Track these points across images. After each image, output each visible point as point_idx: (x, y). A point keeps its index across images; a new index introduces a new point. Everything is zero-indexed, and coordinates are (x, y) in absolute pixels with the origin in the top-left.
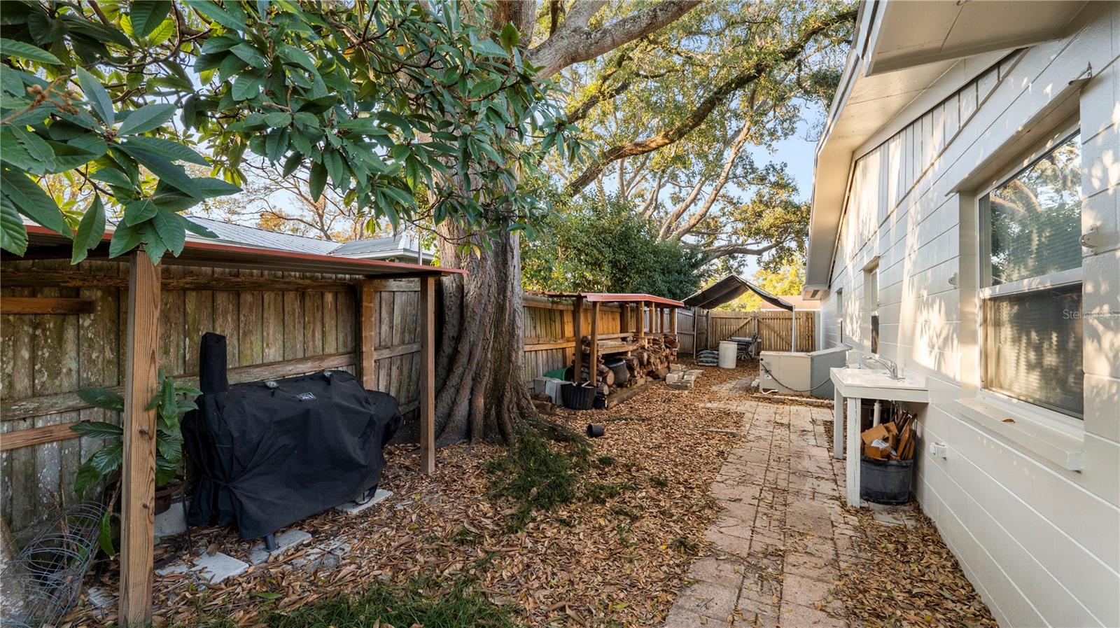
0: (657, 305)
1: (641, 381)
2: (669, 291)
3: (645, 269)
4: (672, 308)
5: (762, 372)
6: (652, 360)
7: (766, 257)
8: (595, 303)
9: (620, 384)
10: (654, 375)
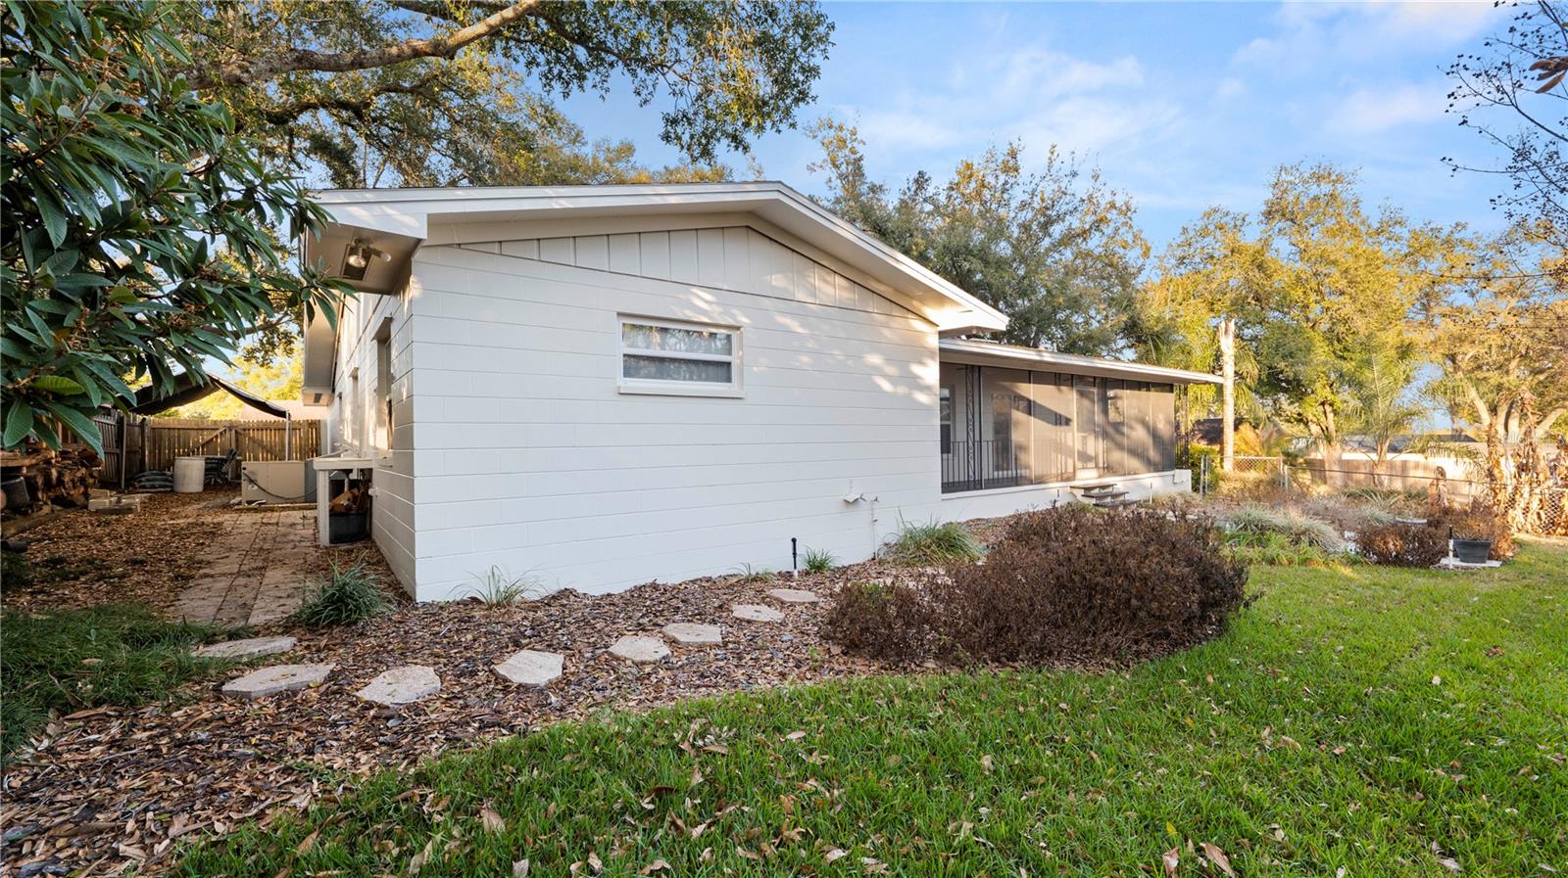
1: (47, 510)
5: (244, 484)
9: (15, 509)
10: (67, 503)
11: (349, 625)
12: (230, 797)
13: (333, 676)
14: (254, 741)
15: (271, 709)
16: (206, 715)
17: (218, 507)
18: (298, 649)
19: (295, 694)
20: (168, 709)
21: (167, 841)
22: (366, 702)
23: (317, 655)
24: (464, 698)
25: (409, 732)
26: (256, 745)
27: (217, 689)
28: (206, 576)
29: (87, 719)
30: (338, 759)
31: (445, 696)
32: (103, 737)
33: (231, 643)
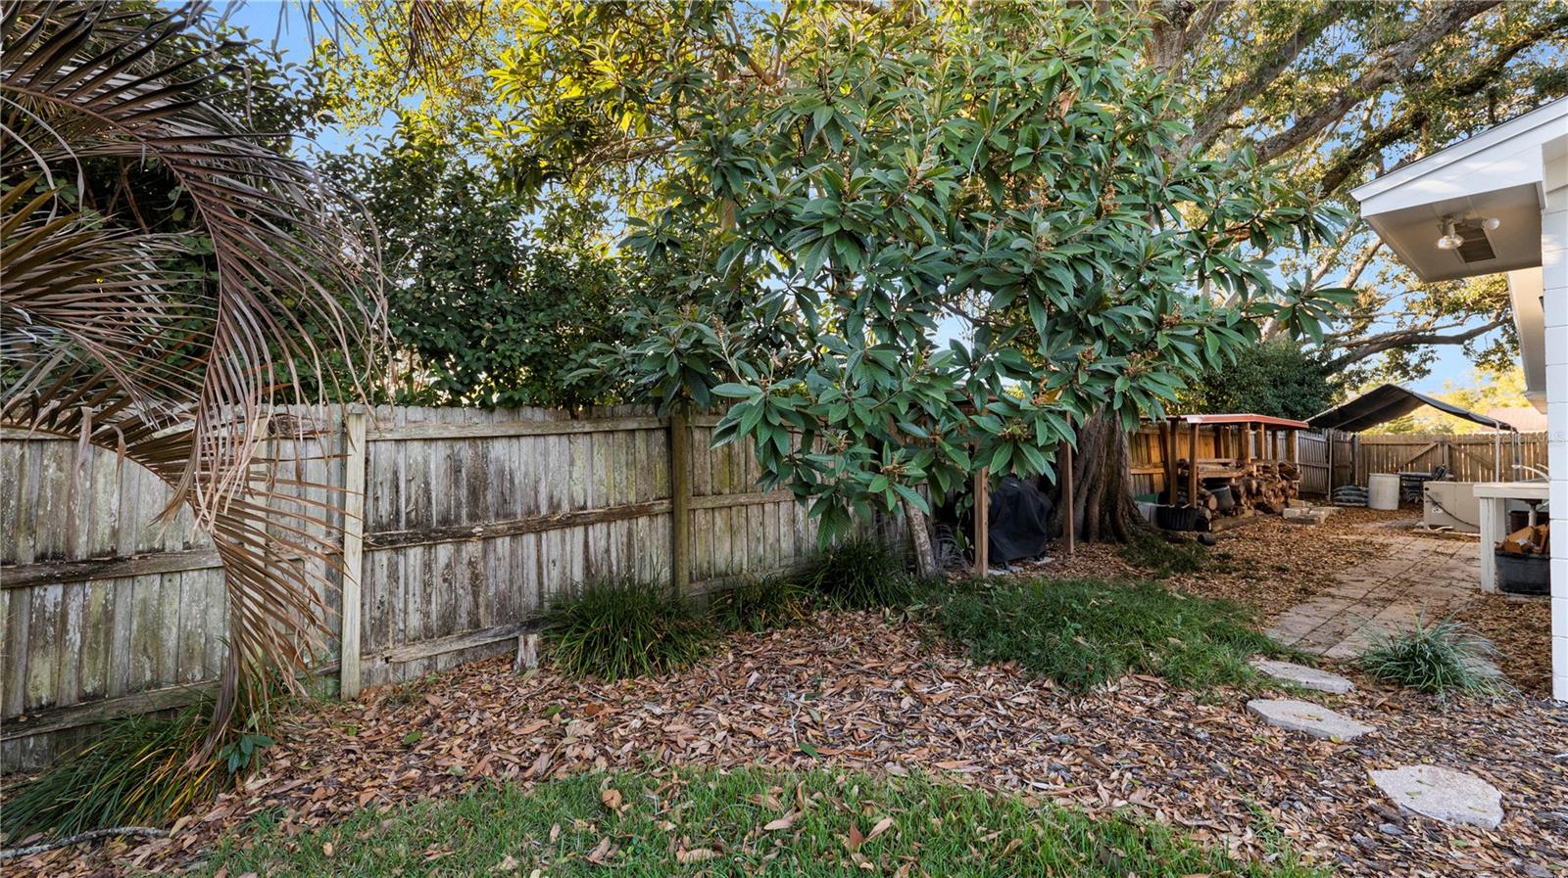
0: (1268, 427)
1: (1249, 513)
2: (1285, 408)
3: (1250, 384)
4: (1290, 430)
5: (1427, 506)
6: (1263, 489)
7: (1481, 344)
8: (1193, 425)
9: (1224, 511)
10: (1267, 509)
11: (1425, 692)
12: (1186, 799)
13: (1361, 742)
14: (1236, 762)
15: (1278, 744)
16: (1221, 719)
17: (1400, 528)
18: (1350, 696)
19: (1311, 739)
20: (1198, 700)
21: (1124, 802)
22: (1375, 787)
23: (1364, 708)
24: (1526, 858)
25: (1397, 850)
26: (1235, 767)
27: (1244, 702)
28: (1329, 595)
29: (1147, 684)
30: (1296, 827)
31: (1495, 840)
32: (1148, 702)
33: (1290, 665)
